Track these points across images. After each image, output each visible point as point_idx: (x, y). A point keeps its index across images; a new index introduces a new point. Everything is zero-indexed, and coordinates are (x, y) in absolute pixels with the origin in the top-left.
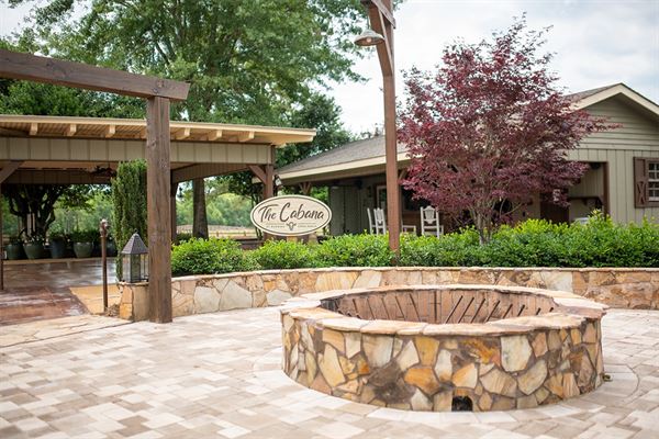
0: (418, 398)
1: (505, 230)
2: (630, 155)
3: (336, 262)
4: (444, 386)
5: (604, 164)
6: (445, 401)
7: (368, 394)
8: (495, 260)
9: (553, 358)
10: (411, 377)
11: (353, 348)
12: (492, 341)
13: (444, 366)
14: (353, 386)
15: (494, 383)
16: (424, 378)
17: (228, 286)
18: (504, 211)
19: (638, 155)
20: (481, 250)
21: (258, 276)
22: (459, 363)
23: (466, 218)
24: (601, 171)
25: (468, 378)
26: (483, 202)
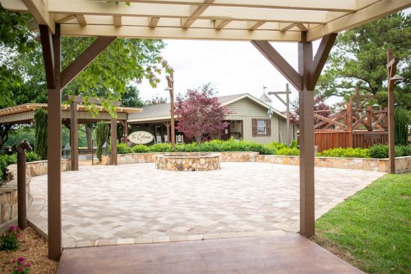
0: (186, 169)
1: (206, 143)
2: (251, 118)
3: (157, 151)
4: (191, 167)
5: (242, 121)
6: (190, 169)
7: (177, 169)
8: (202, 150)
9: (209, 162)
10: (185, 165)
11: (174, 161)
12: (199, 159)
13: (190, 164)
14: (174, 168)
15: (199, 166)
16: (187, 166)
17: (128, 157)
18: (207, 137)
19: (254, 118)
20: (198, 148)
21: (136, 155)
22: (193, 163)
23: (194, 139)
24: (241, 123)
25: (194, 165)
26: (199, 134)
